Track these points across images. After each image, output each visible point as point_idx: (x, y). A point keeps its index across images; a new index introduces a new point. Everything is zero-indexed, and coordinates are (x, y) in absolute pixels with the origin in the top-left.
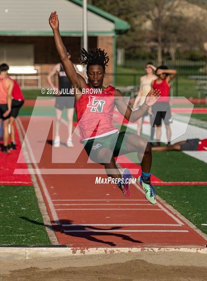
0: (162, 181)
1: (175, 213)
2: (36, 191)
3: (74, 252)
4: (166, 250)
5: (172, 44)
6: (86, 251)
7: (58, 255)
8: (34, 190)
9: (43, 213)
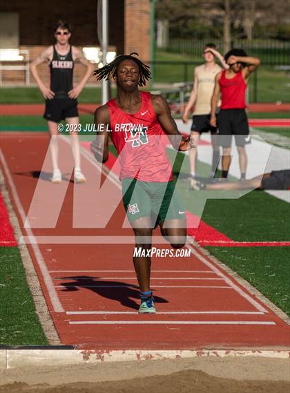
0: (231, 240)
1: (252, 293)
2: (22, 255)
3: (86, 358)
4: (238, 355)
5: (247, 13)
6: (105, 355)
7: (60, 362)
8: (19, 254)
9: (33, 293)
